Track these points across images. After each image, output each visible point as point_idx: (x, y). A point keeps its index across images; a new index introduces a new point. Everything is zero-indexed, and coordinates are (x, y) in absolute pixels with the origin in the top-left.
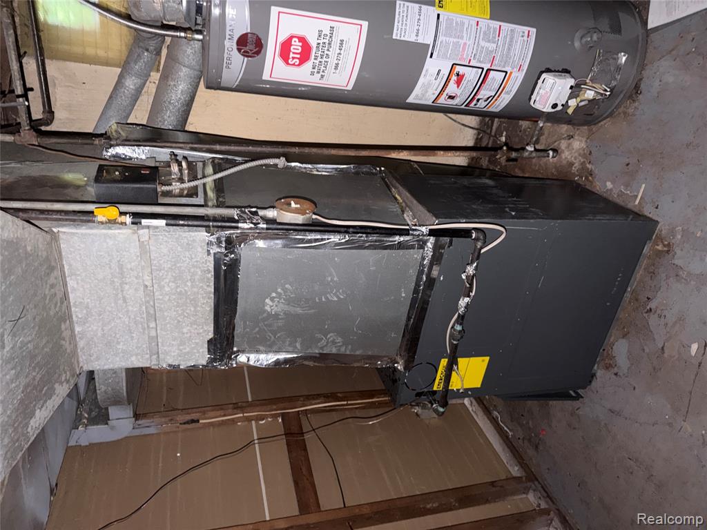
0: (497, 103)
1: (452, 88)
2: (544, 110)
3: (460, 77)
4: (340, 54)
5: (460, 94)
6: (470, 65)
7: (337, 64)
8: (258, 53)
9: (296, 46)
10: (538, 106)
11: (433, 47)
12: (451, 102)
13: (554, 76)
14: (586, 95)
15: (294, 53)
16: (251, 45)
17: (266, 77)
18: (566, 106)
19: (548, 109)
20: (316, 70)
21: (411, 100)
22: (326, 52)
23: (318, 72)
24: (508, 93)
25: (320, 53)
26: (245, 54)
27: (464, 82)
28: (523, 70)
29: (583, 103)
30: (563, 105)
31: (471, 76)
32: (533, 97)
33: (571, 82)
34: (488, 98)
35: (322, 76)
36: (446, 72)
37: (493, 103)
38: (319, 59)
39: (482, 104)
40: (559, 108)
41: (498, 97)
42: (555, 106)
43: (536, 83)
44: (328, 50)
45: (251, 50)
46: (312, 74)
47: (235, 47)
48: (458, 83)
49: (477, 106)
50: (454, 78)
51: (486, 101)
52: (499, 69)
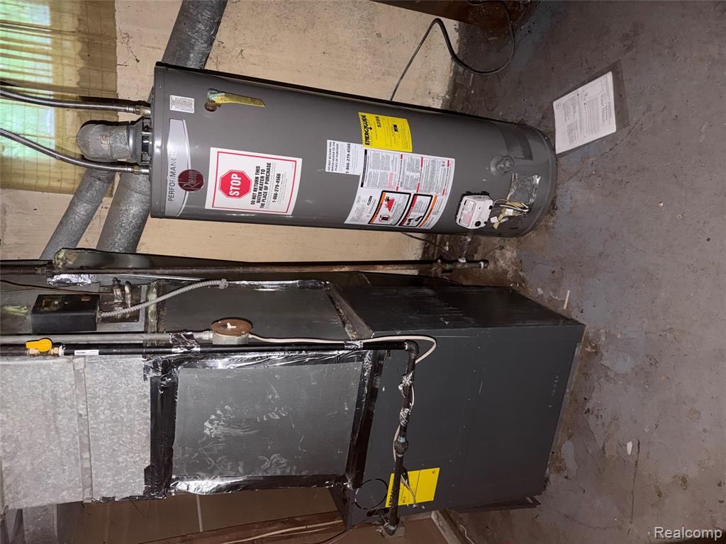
0: (427, 222)
1: (384, 211)
2: (469, 228)
3: (390, 203)
4: (278, 186)
5: (394, 216)
6: (399, 191)
7: (276, 195)
8: (199, 186)
9: (236, 180)
10: (463, 224)
11: (363, 177)
12: (385, 222)
13: (474, 198)
14: (506, 213)
15: (234, 186)
16: (193, 180)
17: (208, 206)
18: (488, 223)
19: (472, 226)
20: (256, 200)
21: (348, 221)
22: (264, 185)
23: (259, 202)
24: (435, 213)
25: (259, 185)
26: (187, 188)
27: (394, 206)
28: (446, 194)
29: (504, 220)
30: (485, 223)
31: (400, 200)
32: (458, 217)
33: (491, 203)
34: (419, 218)
35: (263, 205)
36: (377, 198)
37: (424, 223)
38: (258, 191)
39: (413, 223)
40: (483, 225)
41: (428, 217)
42: (478, 223)
43: (460, 204)
44: (266, 183)
45: (193, 185)
46: (253, 203)
47: (177, 182)
48: (390, 206)
49: (410, 225)
50: (385, 203)
51: (416, 221)
52: (425, 193)
